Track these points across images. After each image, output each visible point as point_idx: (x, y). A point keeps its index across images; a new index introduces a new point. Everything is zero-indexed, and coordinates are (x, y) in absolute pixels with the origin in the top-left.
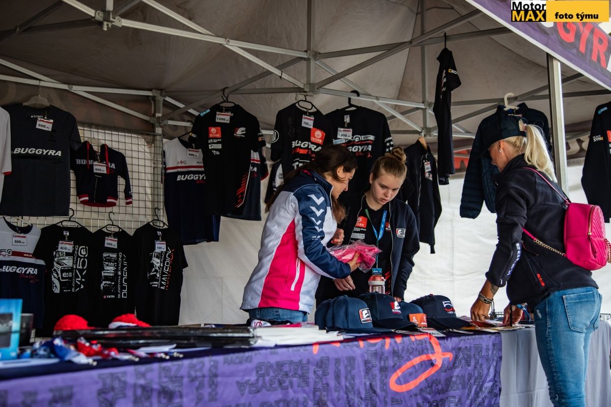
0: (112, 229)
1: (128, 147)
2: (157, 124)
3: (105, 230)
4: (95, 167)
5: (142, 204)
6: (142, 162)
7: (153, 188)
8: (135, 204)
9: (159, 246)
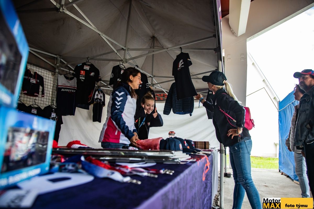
0: (35, 106)
1: (45, 75)
2: (57, 68)
3: (32, 106)
4: (31, 80)
5: (48, 98)
6: (49, 81)
7: (52, 92)
8: (45, 97)
9: (53, 115)
